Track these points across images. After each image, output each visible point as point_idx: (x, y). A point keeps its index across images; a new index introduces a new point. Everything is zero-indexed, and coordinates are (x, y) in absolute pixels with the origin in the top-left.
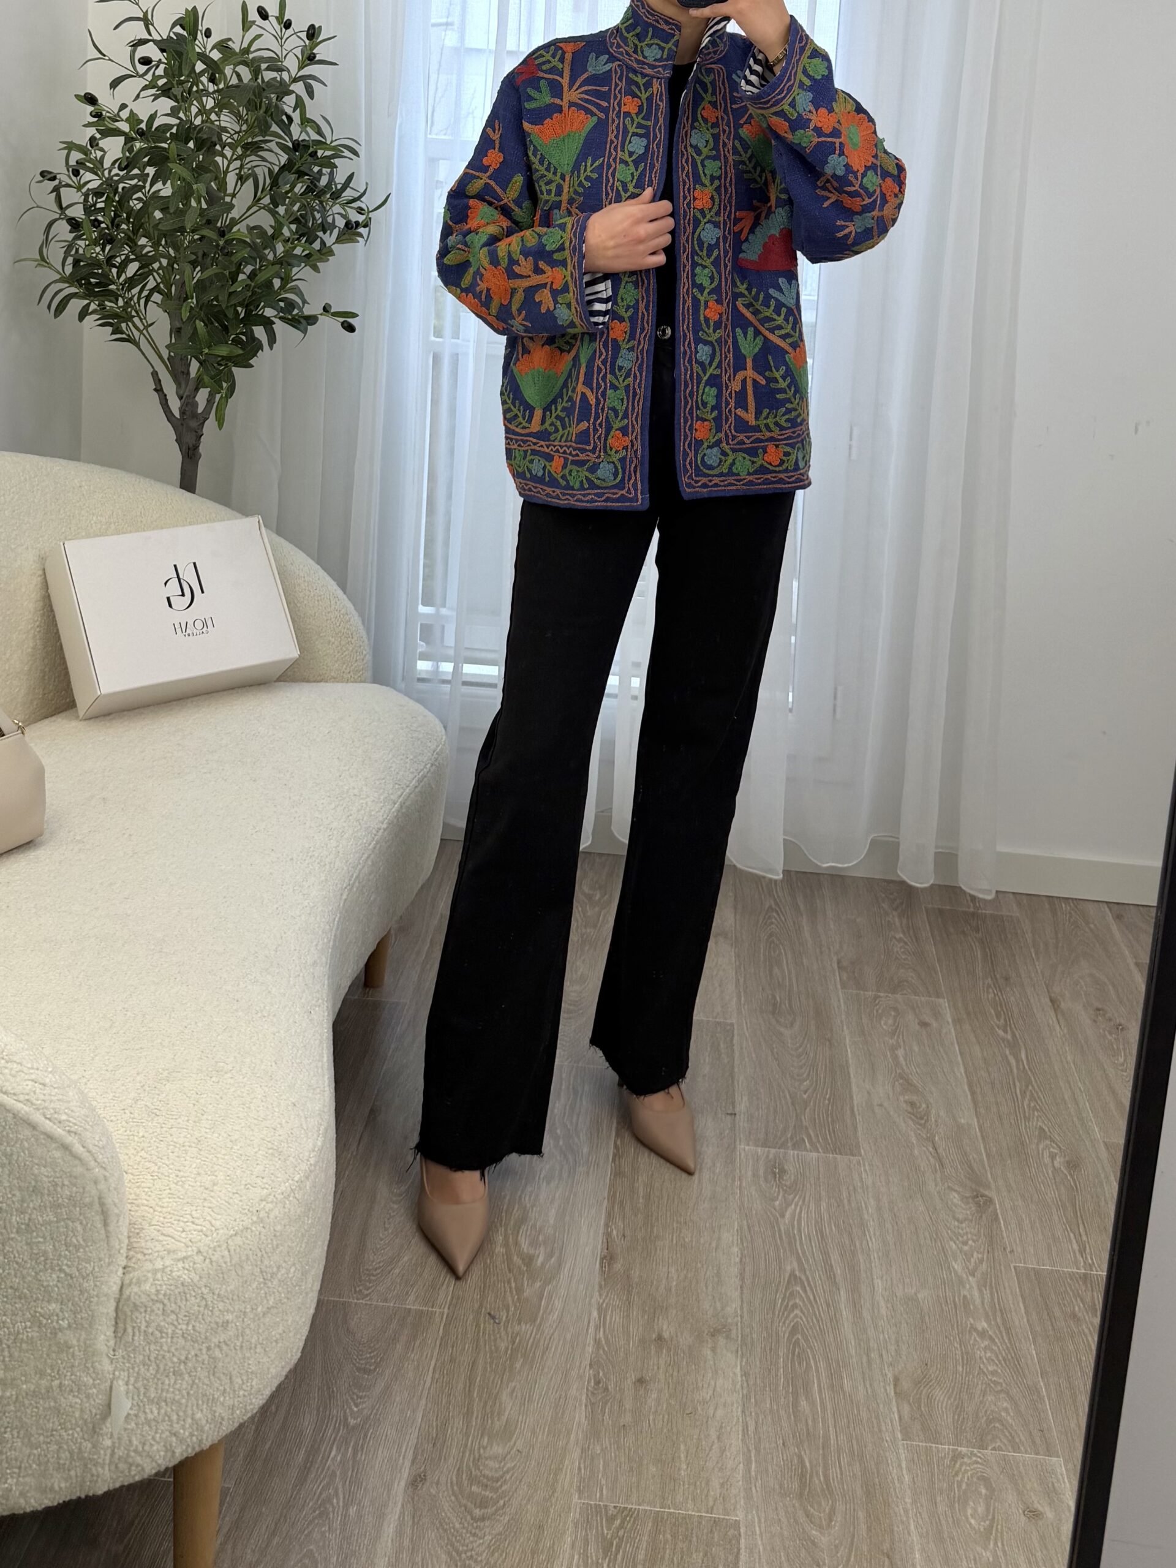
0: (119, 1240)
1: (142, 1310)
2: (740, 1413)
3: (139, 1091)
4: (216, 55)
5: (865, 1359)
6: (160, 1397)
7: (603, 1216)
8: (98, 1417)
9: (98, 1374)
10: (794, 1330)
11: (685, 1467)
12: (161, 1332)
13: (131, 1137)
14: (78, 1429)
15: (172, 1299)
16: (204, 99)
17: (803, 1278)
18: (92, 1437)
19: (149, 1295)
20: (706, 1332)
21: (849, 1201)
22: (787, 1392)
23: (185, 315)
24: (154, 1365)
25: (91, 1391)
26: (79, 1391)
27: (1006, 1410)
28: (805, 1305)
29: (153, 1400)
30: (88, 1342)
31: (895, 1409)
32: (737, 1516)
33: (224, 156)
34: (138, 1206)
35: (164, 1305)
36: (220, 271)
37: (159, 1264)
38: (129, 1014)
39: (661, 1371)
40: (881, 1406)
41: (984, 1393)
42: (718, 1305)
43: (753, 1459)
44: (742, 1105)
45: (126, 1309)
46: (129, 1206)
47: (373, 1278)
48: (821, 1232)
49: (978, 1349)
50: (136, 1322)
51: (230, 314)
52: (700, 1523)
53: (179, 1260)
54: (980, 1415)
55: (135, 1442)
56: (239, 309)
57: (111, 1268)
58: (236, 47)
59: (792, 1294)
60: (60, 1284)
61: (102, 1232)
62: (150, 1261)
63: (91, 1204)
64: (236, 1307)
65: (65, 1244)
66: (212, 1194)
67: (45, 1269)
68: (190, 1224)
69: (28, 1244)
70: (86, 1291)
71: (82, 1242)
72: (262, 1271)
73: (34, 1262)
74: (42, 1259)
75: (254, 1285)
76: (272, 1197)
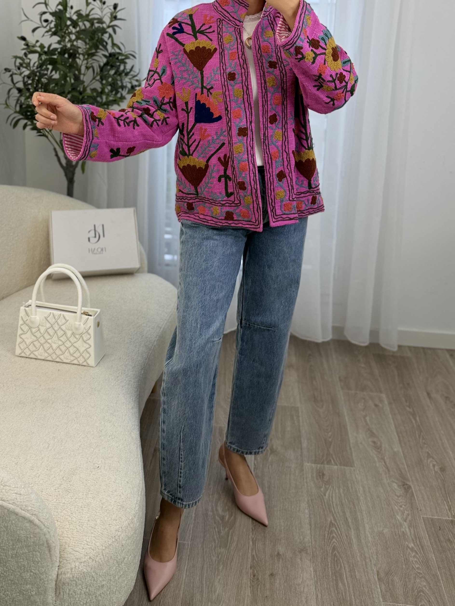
0: (56, 556)
1: (67, 585)
2: (314, 590)
3: (61, 480)
4: (75, 17)
5: (364, 563)
10: (334, 549)
12: (75, 593)
13: (59, 504)
15: (80, 579)
16: (71, 36)
17: (336, 524)
19: (69, 579)
20: (298, 551)
21: (352, 487)
22: (333, 579)
27: (425, 586)
28: (337, 537)
30: (44, 600)
31: (378, 587)
33: (80, 59)
34: (63, 537)
35: (76, 581)
37: (73, 565)
38: (56, 440)
39: (280, 570)
40: (373, 585)
41: (415, 578)
42: (302, 538)
44: (305, 444)
45: (61, 585)
46: (59, 537)
48: (341, 502)
49: (411, 557)
50: (64, 590)
54: (415, 589)
57: (53, 568)
58: (84, 13)
59: (331, 531)
60: (31, 578)
61: (49, 555)
62: (70, 563)
63: (43, 545)
64: (107, 578)
65: (33, 561)
66: (95, 530)
67: (24, 572)
68: (86, 545)
69: (16, 562)
70: (42, 579)
71: (39, 560)
72: (117, 562)
73: (19, 570)
74: (23, 568)
75: (114, 568)
76: (121, 529)
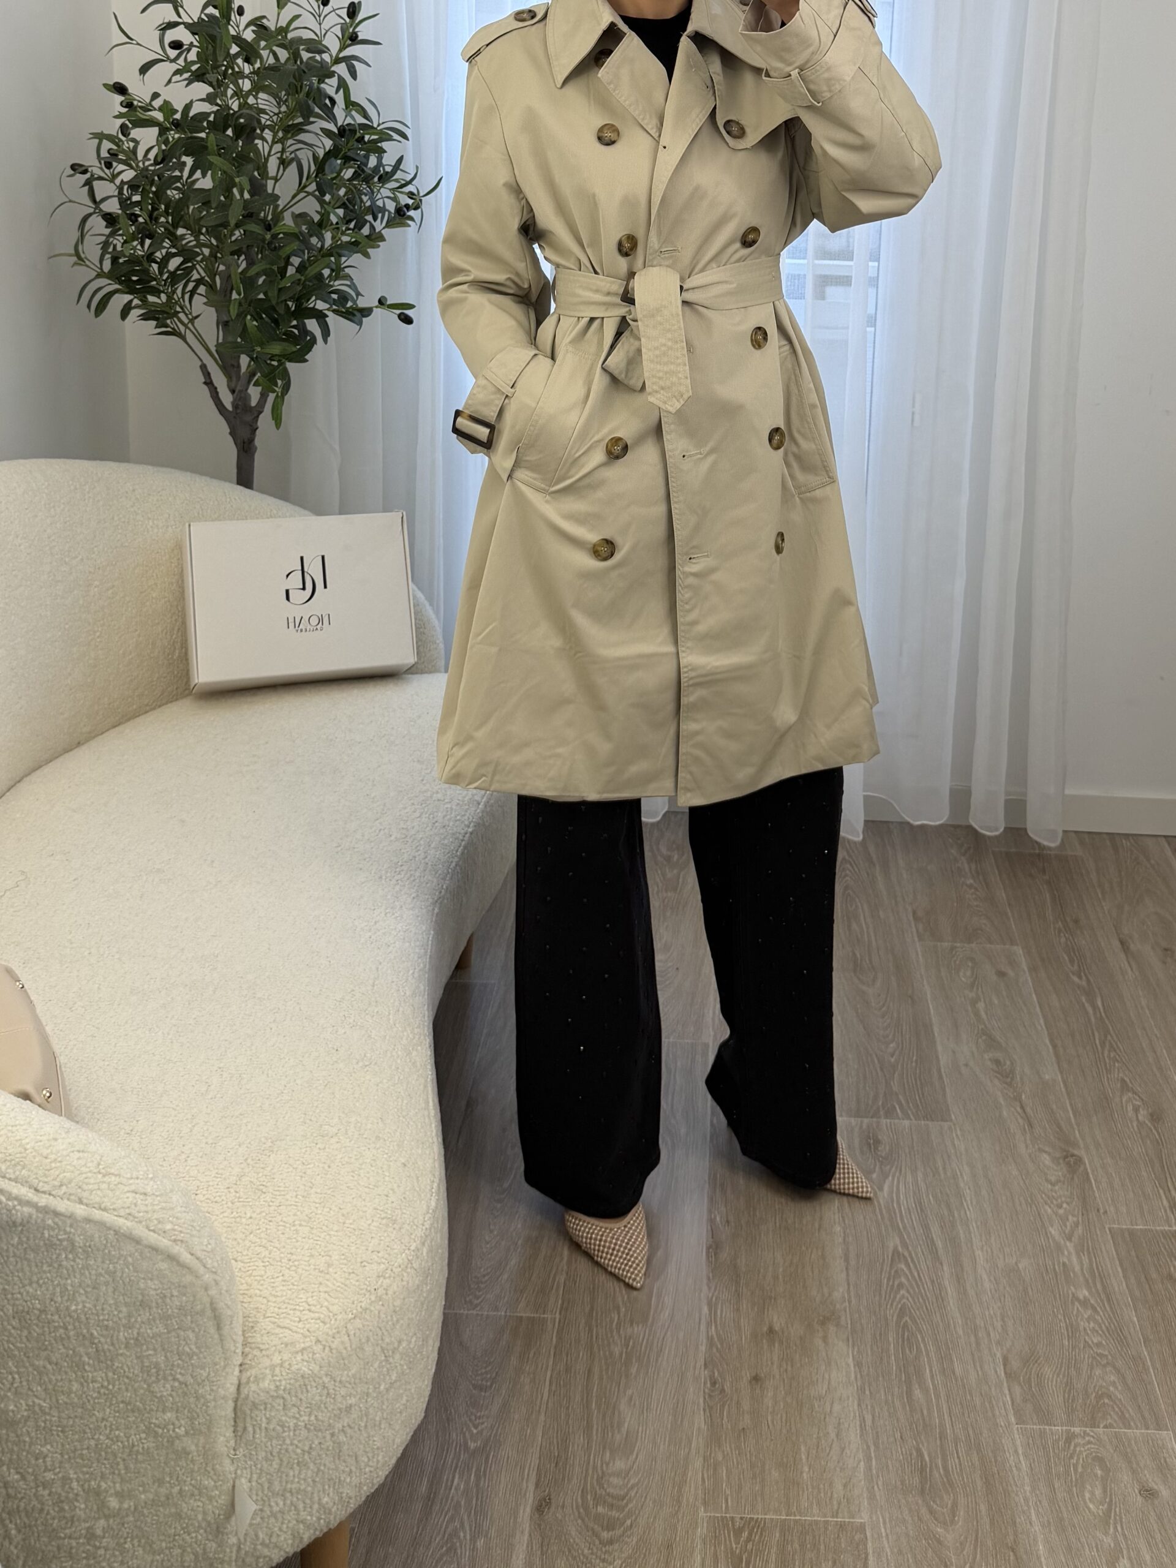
0: (234, 1341)
1: (262, 1408)
2: (856, 1407)
3: (242, 1166)
4: (249, 35)
5: (973, 1340)
6: (285, 1490)
7: (706, 1201)
8: (222, 1517)
9: (219, 1475)
10: (903, 1311)
11: (807, 1470)
12: (283, 1426)
14: (202, 1531)
15: (293, 1393)
16: (240, 81)
17: (907, 1254)
18: (217, 1537)
19: (268, 1392)
20: (816, 1320)
21: (944, 1168)
22: (900, 1381)
23: (234, 311)
24: (276, 1461)
25: (213, 1494)
26: (200, 1494)
27: (1113, 1384)
28: (910, 1285)
29: (278, 1494)
30: (207, 1446)
31: (1006, 1391)
32: (862, 1518)
33: (264, 139)
34: (251, 1297)
35: (283, 1398)
36: (268, 266)
37: (276, 1360)
39: (775, 1367)
40: (993, 1389)
41: (1091, 1367)
42: (826, 1290)
43: (873, 1455)
45: (244, 1407)
46: (241, 1297)
47: (482, 1286)
48: (920, 1203)
49: (1082, 1320)
50: (256, 1421)
51: (281, 310)
52: (826, 1529)
53: (297, 1353)
54: (1089, 1391)
55: (261, 1535)
56: (290, 304)
57: (227, 1370)
58: (272, 25)
59: (896, 1271)
60: (174, 1394)
61: (216, 1336)
62: (268, 1356)
63: (203, 1311)
64: (359, 1390)
65: (178, 1354)
66: (328, 1277)
67: (158, 1380)
68: (307, 1312)
69: (138, 1358)
70: (203, 1397)
71: (195, 1350)
72: (383, 1350)
73: (145, 1375)
74: (154, 1371)
75: (376, 1365)
76: (389, 1271)
